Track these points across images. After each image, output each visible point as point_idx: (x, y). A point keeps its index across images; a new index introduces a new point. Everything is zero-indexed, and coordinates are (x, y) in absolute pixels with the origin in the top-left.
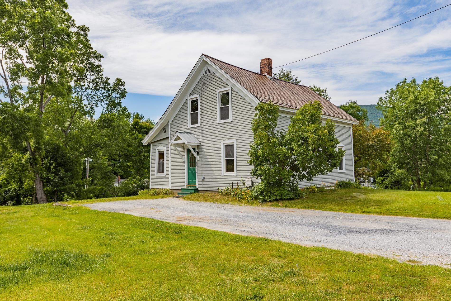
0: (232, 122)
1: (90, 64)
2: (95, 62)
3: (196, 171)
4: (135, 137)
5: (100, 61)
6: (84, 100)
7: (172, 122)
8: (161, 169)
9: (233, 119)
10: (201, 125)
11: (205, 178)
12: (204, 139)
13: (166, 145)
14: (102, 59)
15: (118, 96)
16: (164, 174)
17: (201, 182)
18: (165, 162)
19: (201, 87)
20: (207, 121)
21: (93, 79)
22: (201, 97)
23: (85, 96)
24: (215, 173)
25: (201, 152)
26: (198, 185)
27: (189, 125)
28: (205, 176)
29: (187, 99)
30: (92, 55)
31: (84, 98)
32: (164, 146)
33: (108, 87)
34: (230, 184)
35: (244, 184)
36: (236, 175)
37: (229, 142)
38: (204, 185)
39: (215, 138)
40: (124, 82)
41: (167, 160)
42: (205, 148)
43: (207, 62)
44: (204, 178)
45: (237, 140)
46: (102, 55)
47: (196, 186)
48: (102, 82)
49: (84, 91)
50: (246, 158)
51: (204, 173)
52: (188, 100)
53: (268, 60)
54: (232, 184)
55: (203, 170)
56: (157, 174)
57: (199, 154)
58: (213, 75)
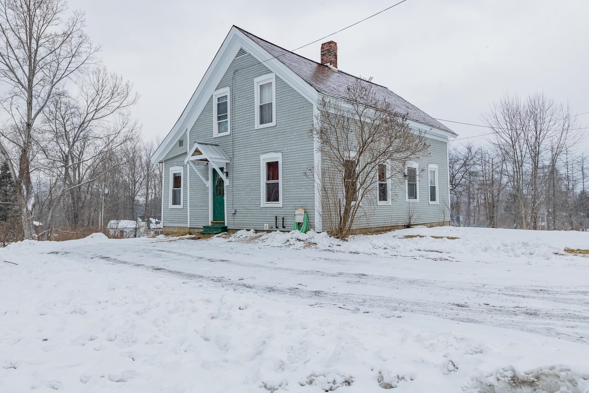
0: (276, 126)
3: (225, 201)
7: (192, 131)
8: (177, 199)
9: (278, 122)
10: (232, 133)
11: (237, 210)
12: (236, 153)
16: (180, 207)
17: (231, 217)
18: (181, 188)
19: (232, 76)
20: (240, 127)
22: (232, 91)
24: (251, 203)
25: (232, 173)
26: (228, 221)
27: (216, 134)
28: (237, 208)
29: (212, 96)
32: (181, 165)
34: (273, 220)
36: (281, 206)
37: (272, 157)
38: (235, 222)
39: (251, 151)
41: (185, 188)
42: (238, 166)
43: (240, 38)
45: (284, 154)
47: (224, 223)
50: (296, 180)
51: (236, 203)
52: (214, 97)
53: (331, 45)
54: (275, 220)
55: (234, 199)
56: (171, 206)
57: (229, 175)
58: (249, 57)
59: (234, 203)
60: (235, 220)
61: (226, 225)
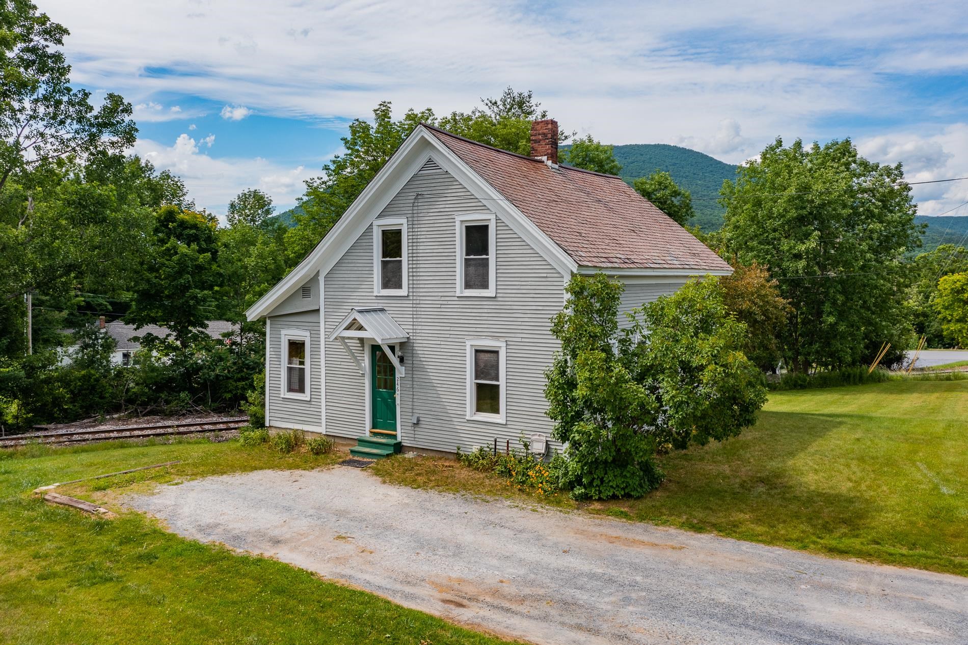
0: (495, 297)
1: (33, 50)
2: (47, 46)
3: (398, 402)
4: (168, 249)
5: (59, 42)
6: (25, 148)
7: (329, 276)
8: (297, 382)
9: (499, 291)
10: (411, 294)
11: (421, 419)
12: (420, 327)
13: (310, 328)
14: (65, 39)
15: (115, 139)
16: (306, 396)
17: (410, 428)
18: (307, 367)
19: (412, 201)
20: (426, 286)
21: (44, 92)
22: (412, 225)
23: (27, 137)
24: (449, 411)
25: (411, 358)
26: (401, 434)
27: (377, 289)
28: (421, 415)
29: (371, 225)
30: (36, 27)
31: (25, 143)
32: (306, 328)
33: (88, 115)
34: (489, 443)
35: (526, 446)
36: (504, 422)
37: (487, 343)
38: (416, 436)
39: (448, 328)
40: (129, 104)
41: (315, 364)
42: (423, 349)
43: (430, 143)
44: (418, 420)
45: (509, 343)
46: (64, 26)
47: (396, 436)
48: (70, 103)
49: (23, 124)
50: (531, 387)
51: (417, 408)
52: (375, 228)
53: (550, 126)
54: (494, 443)
55: (415, 400)
56: (284, 393)
57: (405, 361)
58: (446, 176)
59: (414, 407)
60: (416, 433)
61: (399, 439)
